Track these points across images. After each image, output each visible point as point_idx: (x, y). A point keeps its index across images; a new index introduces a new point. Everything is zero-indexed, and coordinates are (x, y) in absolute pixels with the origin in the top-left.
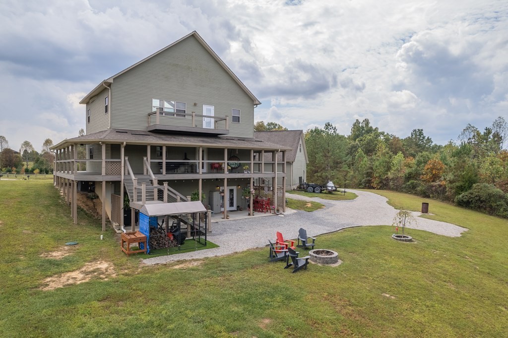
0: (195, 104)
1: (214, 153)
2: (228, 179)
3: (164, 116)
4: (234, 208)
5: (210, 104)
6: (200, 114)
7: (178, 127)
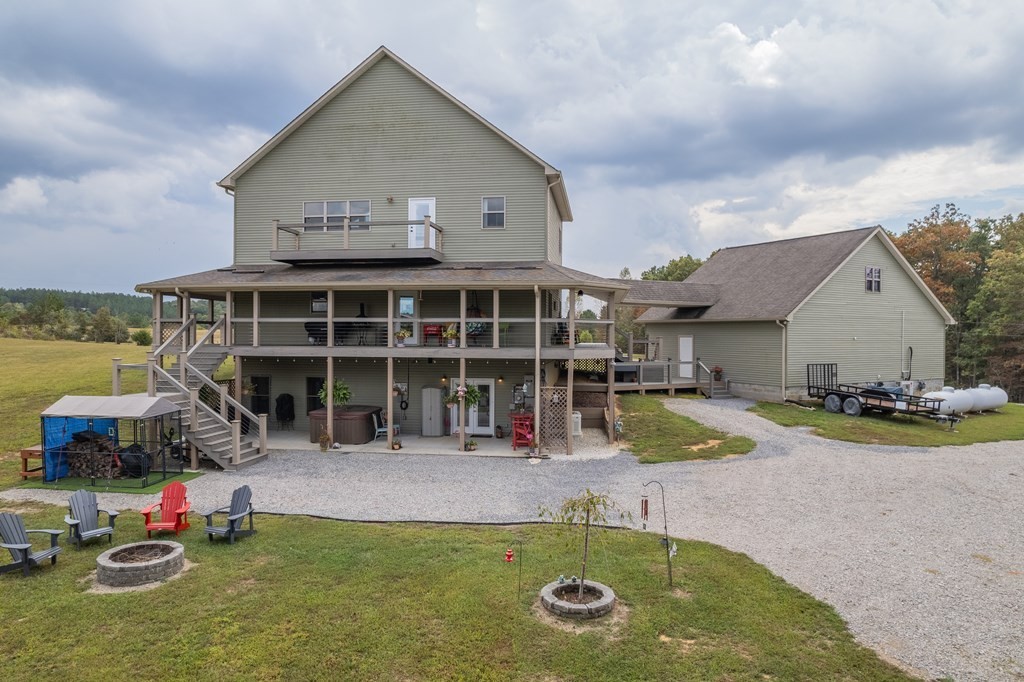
0: (391, 201)
1: (434, 301)
2: (467, 360)
3: (325, 234)
4: (491, 430)
5: (427, 194)
6: (401, 219)
7: (313, 252)
